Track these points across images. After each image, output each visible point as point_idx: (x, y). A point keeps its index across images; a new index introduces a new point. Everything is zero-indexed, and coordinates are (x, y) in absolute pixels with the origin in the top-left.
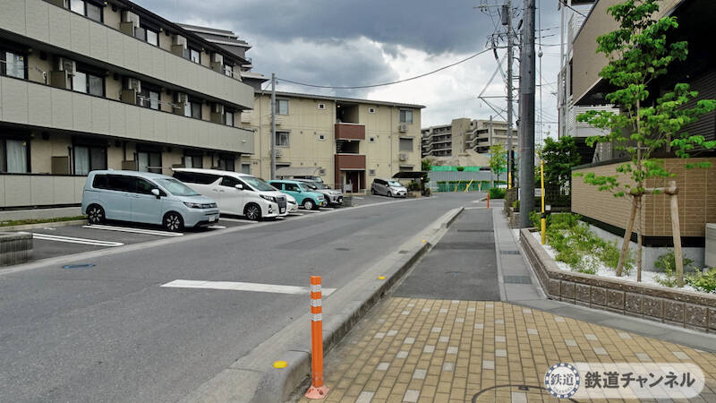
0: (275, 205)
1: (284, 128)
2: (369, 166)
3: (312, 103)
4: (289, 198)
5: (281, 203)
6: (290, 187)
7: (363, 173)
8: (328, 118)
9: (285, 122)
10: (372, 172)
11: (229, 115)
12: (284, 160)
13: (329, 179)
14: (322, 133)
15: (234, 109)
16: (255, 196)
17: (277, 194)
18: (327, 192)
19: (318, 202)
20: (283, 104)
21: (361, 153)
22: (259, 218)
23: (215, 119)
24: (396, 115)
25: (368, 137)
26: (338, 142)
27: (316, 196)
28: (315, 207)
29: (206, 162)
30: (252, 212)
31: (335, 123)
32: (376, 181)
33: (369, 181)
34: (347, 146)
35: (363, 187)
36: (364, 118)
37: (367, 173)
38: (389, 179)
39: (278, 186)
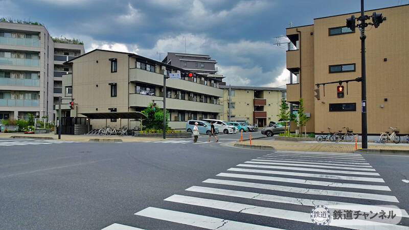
0: (232, 130)
1: (233, 101)
2: (268, 116)
3: (244, 91)
4: (236, 128)
5: (234, 129)
6: (236, 125)
7: (265, 119)
8: (251, 96)
9: (233, 99)
10: (269, 118)
11: (215, 100)
12: (233, 114)
13: (251, 121)
14: (248, 103)
15: (216, 98)
16: (227, 127)
17: (232, 126)
18: (249, 126)
19: (245, 129)
20: (233, 92)
21: (265, 111)
22: (228, 133)
23: (212, 102)
24: (280, 94)
25: (267, 104)
26: (255, 106)
27: (245, 127)
28: (244, 131)
29: (208, 116)
30: (226, 131)
31: (253, 98)
32: (271, 122)
33: (268, 122)
34: (258, 108)
35: (265, 124)
36: (266, 96)
37: (267, 119)
38: (277, 122)
39: (232, 124)
